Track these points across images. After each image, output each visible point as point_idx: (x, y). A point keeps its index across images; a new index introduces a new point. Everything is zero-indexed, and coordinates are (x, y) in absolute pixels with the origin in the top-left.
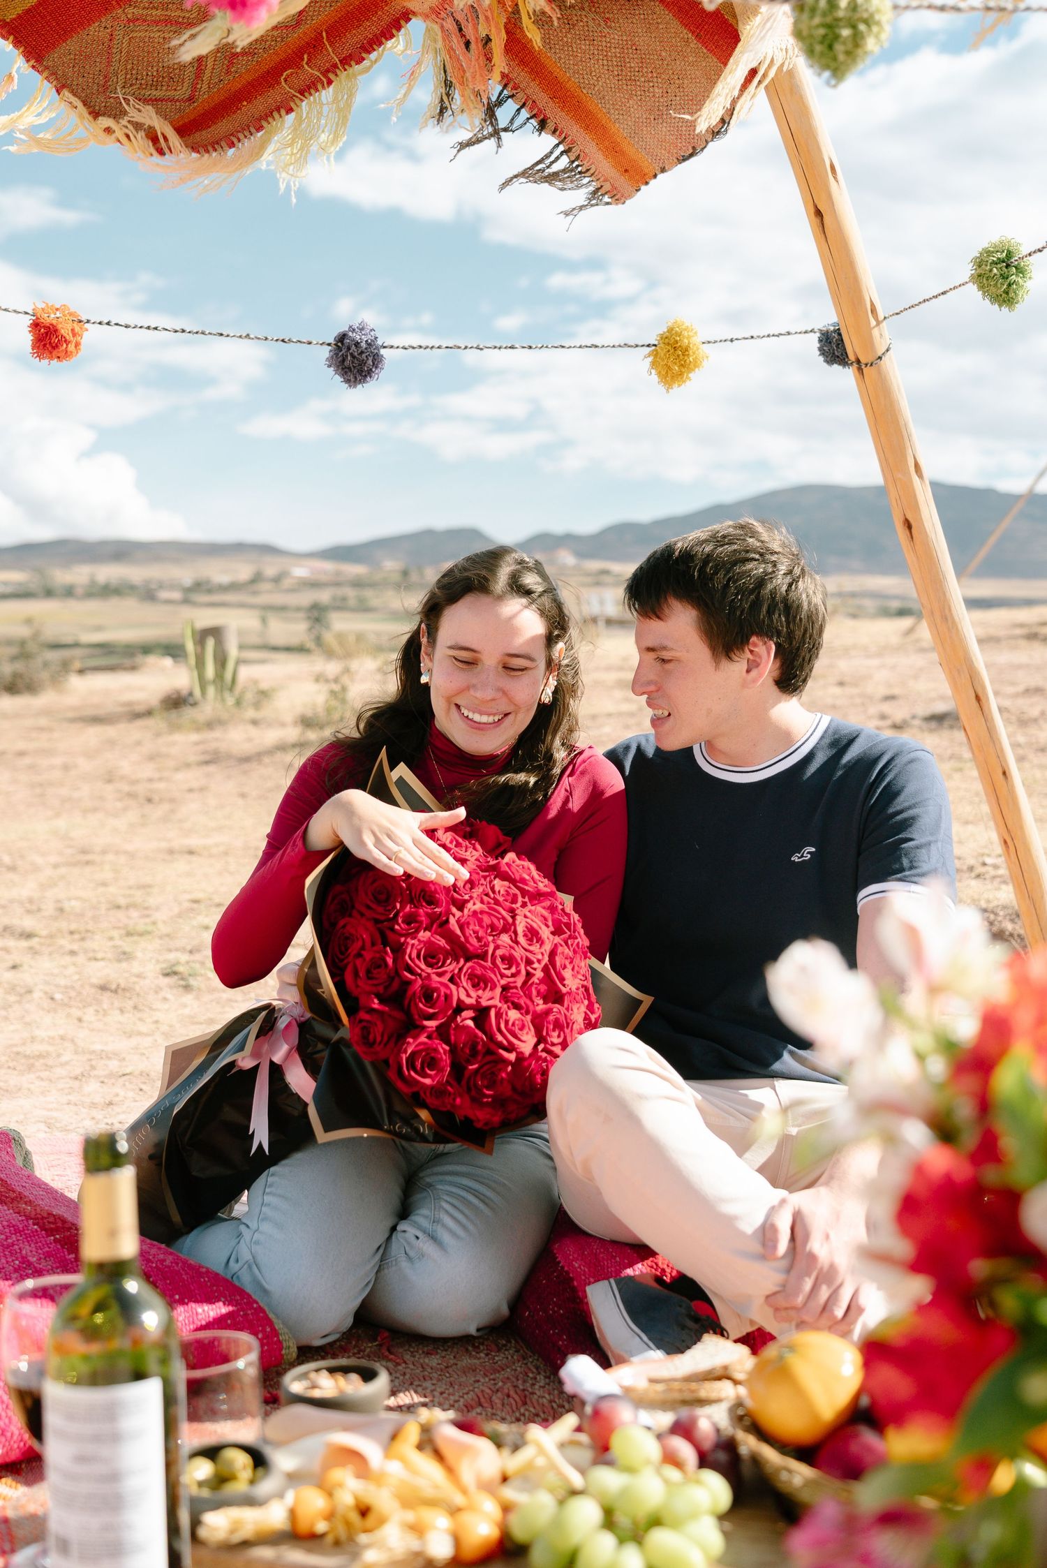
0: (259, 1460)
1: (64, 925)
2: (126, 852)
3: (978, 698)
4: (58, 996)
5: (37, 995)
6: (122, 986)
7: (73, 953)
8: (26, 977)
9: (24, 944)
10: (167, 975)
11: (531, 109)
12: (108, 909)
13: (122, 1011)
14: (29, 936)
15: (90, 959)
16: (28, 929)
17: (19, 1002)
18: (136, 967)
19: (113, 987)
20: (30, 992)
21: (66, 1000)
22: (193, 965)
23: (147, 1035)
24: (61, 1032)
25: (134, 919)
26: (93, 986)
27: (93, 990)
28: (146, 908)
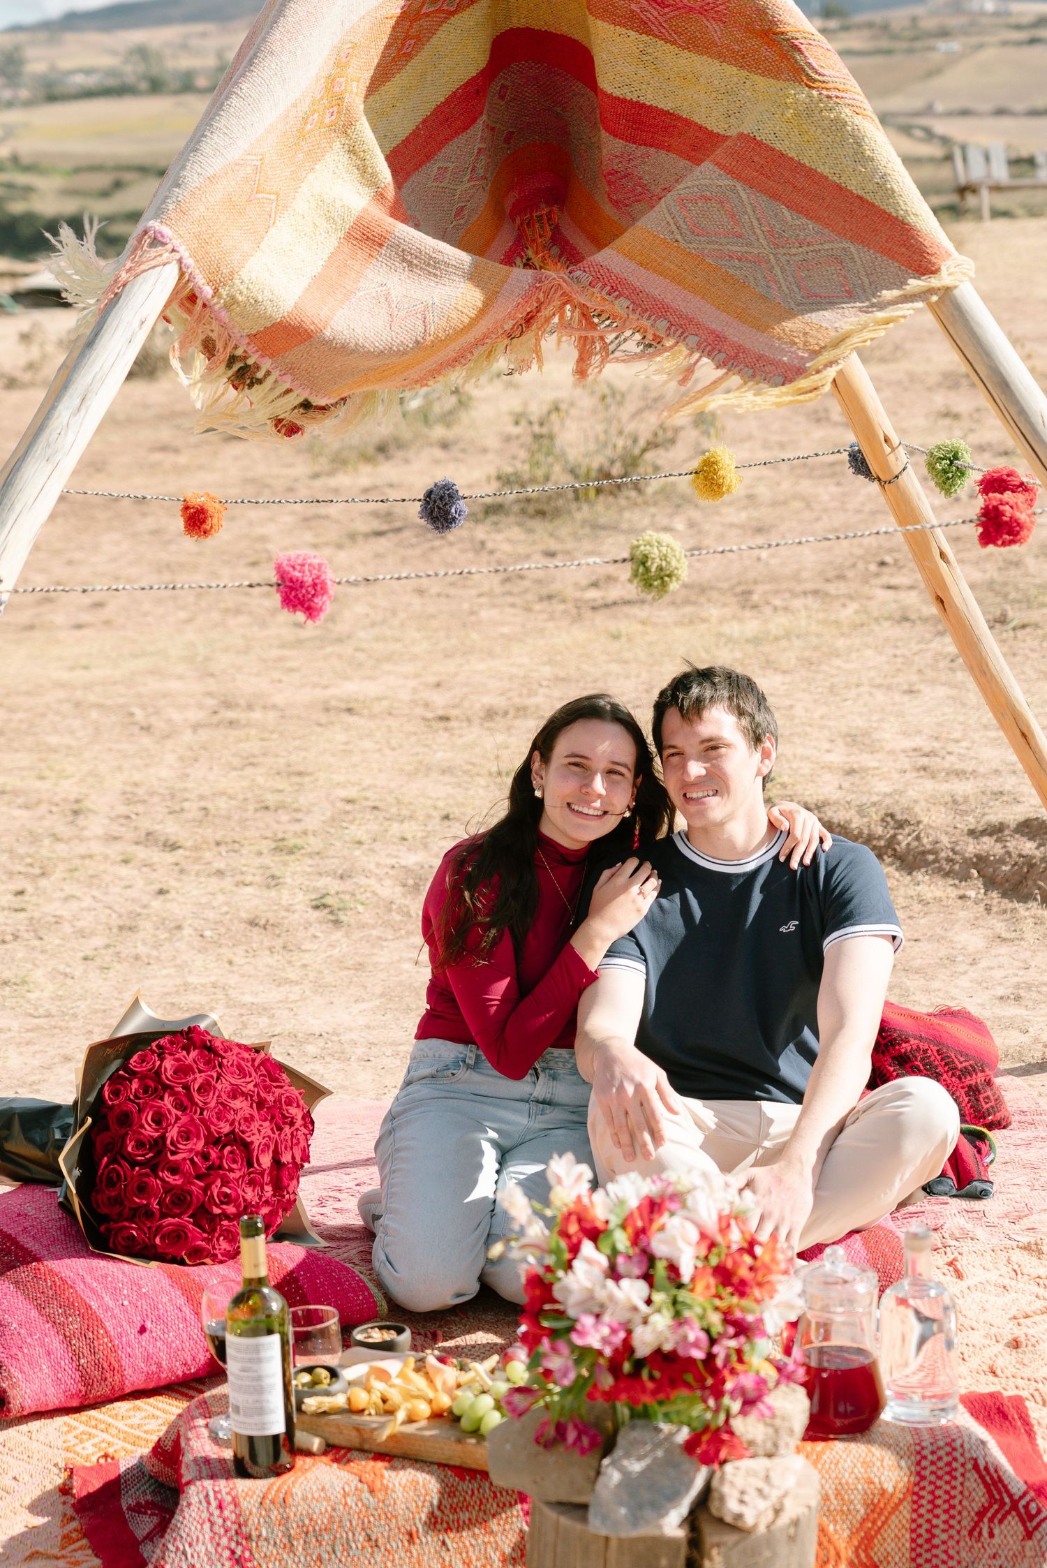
0: (334, 1374)
1: (210, 833)
2: (274, 707)
4: (208, 933)
5: (187, 931)
6: (271, 921)
7: (220, 873)
8: (175, 907)
9: (170, 858)
10: (317, 907)
12: (256, 810)
13: (271, 950)
14: (173, 847)
15: (237, 885)
16: (173, 839)
17: (170, 940)
18: (285, 897)
19: (262, 922)
20: (179, 927)
21: (216, 937)
22: (342, 896)
23: (297, 983)
24: (213, 979)
25: (282, 824)
26: (241, 921)
27: (243, 926)
28: (297, 810)
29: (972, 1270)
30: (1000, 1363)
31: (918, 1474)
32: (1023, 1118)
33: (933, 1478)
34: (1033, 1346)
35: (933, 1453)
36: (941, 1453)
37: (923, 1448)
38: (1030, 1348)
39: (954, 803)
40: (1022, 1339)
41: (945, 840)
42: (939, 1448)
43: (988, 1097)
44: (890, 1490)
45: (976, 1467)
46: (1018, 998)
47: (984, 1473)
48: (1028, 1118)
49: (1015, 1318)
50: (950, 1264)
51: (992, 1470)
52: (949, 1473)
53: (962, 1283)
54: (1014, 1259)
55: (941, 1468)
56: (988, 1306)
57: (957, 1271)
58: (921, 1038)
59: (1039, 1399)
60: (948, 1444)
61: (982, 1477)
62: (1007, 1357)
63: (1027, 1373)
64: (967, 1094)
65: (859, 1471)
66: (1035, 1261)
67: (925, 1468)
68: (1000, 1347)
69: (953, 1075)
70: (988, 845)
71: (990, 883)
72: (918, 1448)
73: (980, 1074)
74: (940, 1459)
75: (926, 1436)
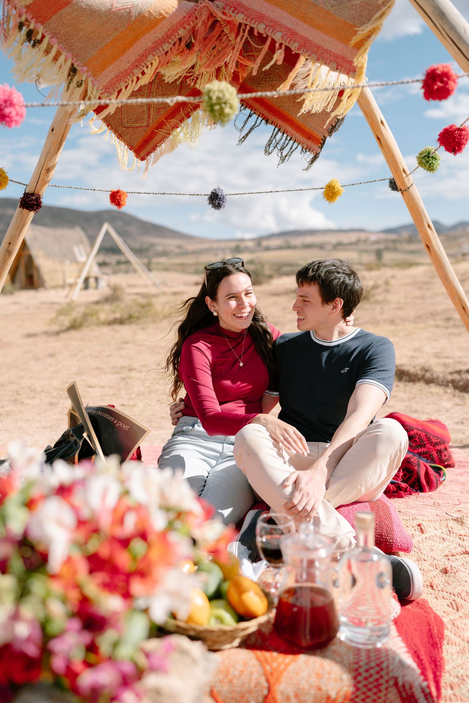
3: (463, 308)
11: (262, 117)
29: (429, 529)
30: (436, 581)
31: (355, 686)
32: (460, 464)
33: (364, 690)
34: (454, 573)
35: (367, 671)
36: (372, 671)
37: (360, 667)
38: (453, 574)
39: (445, 365)
40: (449, 569)
41: (441, 375)
42: (372, 668)
43: (445, 455)
44: (333, 695)
45: (396, 684)
46: (462, 423)
47: (402, 689)
48: (463, 464)
49: (447, 556)
50: (419, 525)
51: (407, 687)
52: (376, 687)
53: (423, 535)
54: (450, 525)
55: (371, 683)
56: (434, 548)
57: (421, 529)
58: (418, 430)
59: (455, 607)
60: (378, 665)
61: (400, 692)
62: (441, 578)
63: (449, 589)
64: (437, 453)
65: (313, 680)
66: (460, 527)
67: (359, 682)
68: (437, 572)
69: (431, 445)
70: (456, 377)
71: (455, 387)
72: (356, 666)
73: (442, 445)
74: (371, 676)
75: (363, 657)
